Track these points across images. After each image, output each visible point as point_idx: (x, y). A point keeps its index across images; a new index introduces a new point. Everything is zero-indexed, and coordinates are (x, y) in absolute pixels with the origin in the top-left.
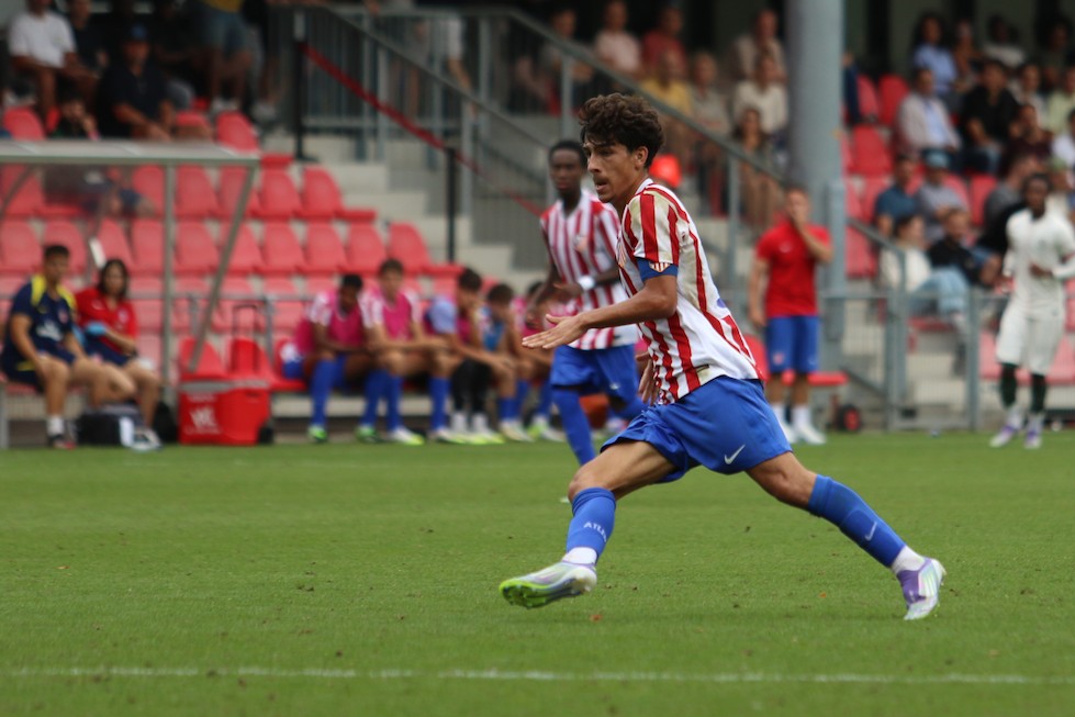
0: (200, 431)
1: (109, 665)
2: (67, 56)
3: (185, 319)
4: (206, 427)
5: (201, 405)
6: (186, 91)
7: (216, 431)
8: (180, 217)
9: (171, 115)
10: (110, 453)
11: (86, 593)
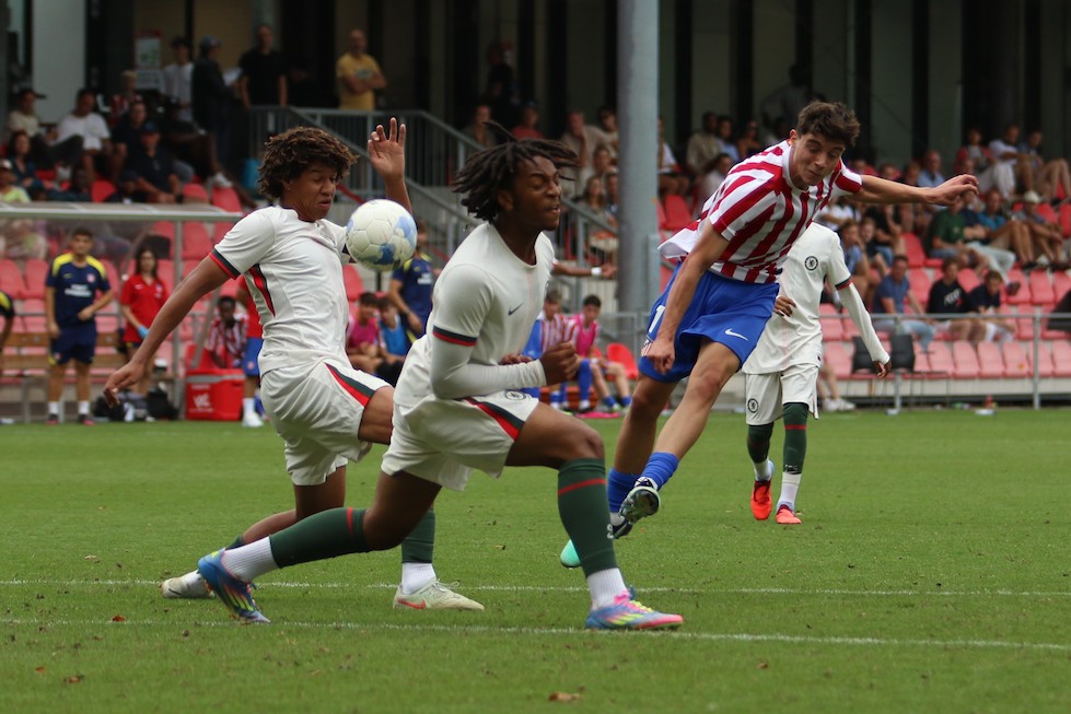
0: (200, 410)
1: (133, 578)
2: (103, 141)
3: (190, 331)
4: (203, 407)
5: (201, 392)
6: (189, 170)
7: (210, 410)
8: (185, 259)
9: (179, 187)
10: (116, 426)
11: (118, 526)
